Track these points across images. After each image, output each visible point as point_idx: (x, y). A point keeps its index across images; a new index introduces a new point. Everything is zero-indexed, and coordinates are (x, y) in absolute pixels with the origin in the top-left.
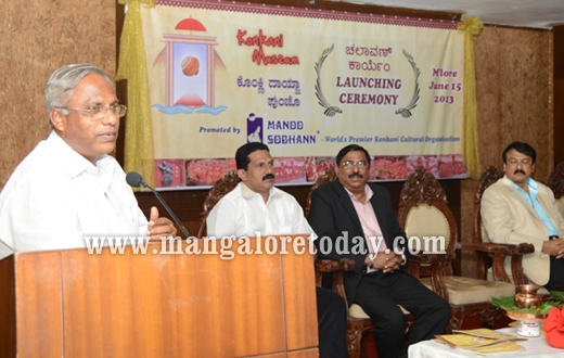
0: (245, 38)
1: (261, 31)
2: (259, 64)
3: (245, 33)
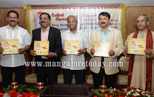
0: (54, 15)
1: (58, 13)
2: (57, 21)
3: (54, 14)
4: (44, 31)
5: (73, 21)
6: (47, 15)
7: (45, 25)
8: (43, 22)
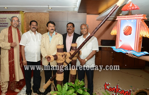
4: (70, 36)
5: (84, 28)
6: (72, 24)
7: (70, 32)
8: (69, 29)
